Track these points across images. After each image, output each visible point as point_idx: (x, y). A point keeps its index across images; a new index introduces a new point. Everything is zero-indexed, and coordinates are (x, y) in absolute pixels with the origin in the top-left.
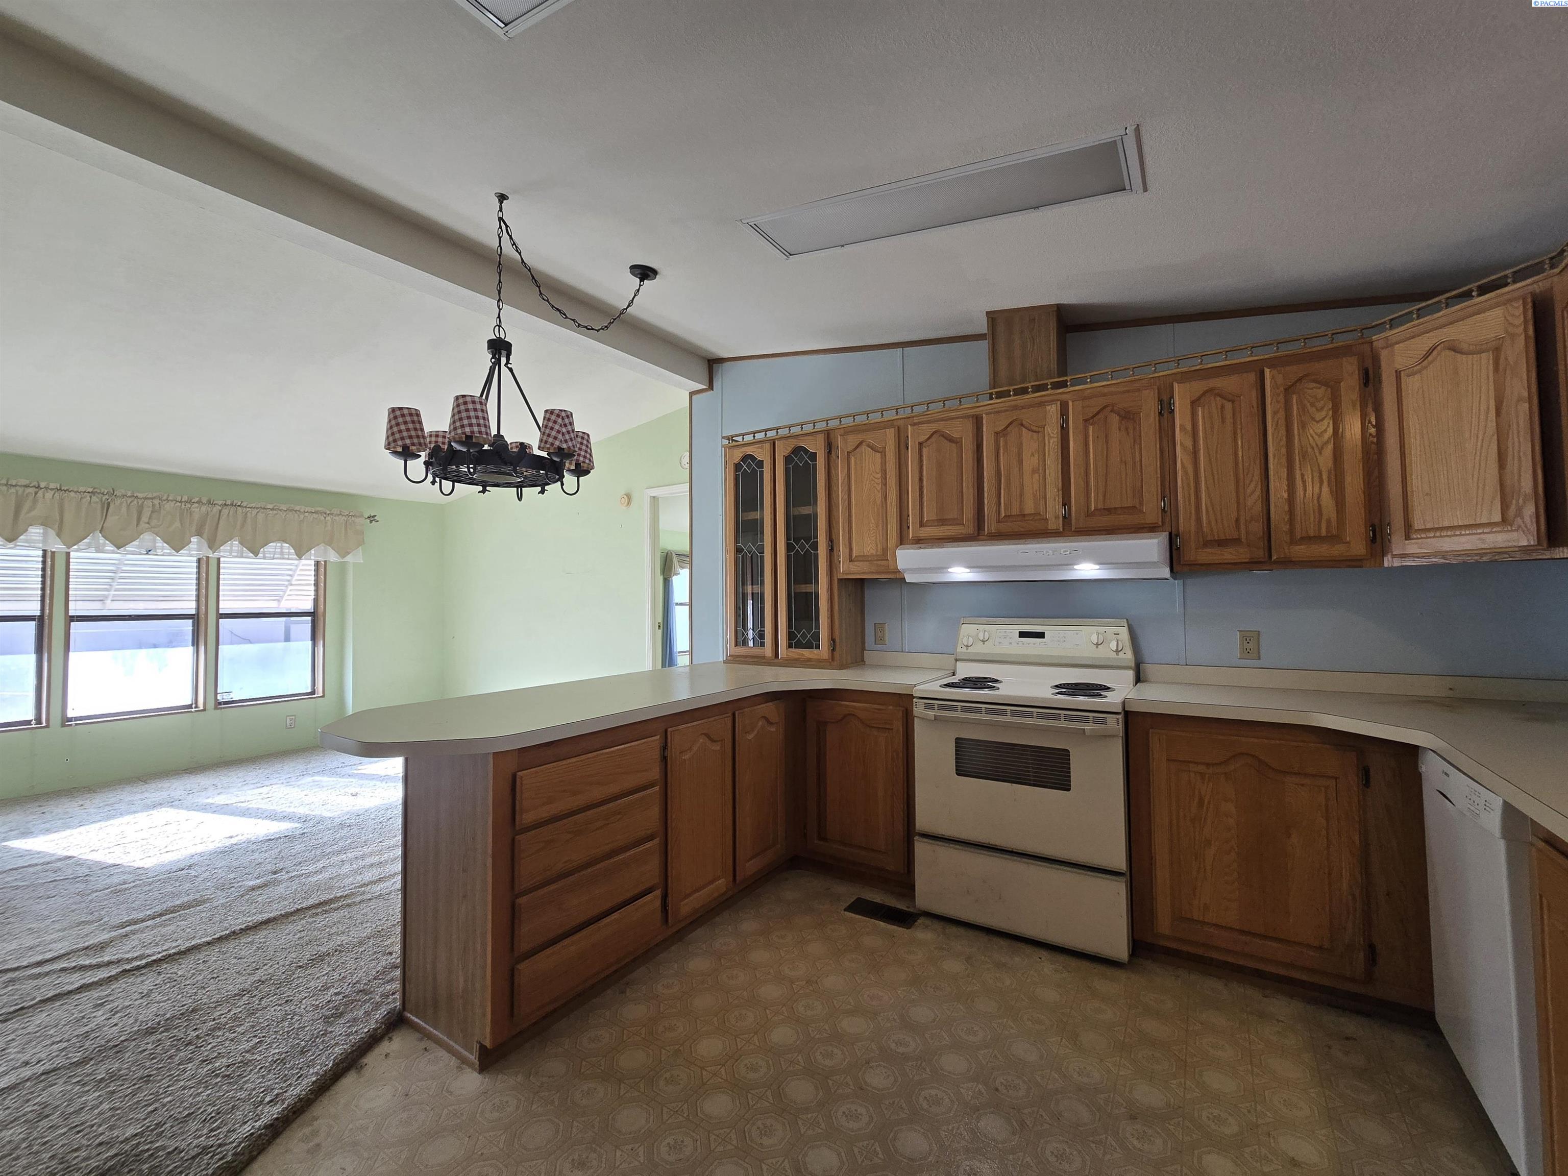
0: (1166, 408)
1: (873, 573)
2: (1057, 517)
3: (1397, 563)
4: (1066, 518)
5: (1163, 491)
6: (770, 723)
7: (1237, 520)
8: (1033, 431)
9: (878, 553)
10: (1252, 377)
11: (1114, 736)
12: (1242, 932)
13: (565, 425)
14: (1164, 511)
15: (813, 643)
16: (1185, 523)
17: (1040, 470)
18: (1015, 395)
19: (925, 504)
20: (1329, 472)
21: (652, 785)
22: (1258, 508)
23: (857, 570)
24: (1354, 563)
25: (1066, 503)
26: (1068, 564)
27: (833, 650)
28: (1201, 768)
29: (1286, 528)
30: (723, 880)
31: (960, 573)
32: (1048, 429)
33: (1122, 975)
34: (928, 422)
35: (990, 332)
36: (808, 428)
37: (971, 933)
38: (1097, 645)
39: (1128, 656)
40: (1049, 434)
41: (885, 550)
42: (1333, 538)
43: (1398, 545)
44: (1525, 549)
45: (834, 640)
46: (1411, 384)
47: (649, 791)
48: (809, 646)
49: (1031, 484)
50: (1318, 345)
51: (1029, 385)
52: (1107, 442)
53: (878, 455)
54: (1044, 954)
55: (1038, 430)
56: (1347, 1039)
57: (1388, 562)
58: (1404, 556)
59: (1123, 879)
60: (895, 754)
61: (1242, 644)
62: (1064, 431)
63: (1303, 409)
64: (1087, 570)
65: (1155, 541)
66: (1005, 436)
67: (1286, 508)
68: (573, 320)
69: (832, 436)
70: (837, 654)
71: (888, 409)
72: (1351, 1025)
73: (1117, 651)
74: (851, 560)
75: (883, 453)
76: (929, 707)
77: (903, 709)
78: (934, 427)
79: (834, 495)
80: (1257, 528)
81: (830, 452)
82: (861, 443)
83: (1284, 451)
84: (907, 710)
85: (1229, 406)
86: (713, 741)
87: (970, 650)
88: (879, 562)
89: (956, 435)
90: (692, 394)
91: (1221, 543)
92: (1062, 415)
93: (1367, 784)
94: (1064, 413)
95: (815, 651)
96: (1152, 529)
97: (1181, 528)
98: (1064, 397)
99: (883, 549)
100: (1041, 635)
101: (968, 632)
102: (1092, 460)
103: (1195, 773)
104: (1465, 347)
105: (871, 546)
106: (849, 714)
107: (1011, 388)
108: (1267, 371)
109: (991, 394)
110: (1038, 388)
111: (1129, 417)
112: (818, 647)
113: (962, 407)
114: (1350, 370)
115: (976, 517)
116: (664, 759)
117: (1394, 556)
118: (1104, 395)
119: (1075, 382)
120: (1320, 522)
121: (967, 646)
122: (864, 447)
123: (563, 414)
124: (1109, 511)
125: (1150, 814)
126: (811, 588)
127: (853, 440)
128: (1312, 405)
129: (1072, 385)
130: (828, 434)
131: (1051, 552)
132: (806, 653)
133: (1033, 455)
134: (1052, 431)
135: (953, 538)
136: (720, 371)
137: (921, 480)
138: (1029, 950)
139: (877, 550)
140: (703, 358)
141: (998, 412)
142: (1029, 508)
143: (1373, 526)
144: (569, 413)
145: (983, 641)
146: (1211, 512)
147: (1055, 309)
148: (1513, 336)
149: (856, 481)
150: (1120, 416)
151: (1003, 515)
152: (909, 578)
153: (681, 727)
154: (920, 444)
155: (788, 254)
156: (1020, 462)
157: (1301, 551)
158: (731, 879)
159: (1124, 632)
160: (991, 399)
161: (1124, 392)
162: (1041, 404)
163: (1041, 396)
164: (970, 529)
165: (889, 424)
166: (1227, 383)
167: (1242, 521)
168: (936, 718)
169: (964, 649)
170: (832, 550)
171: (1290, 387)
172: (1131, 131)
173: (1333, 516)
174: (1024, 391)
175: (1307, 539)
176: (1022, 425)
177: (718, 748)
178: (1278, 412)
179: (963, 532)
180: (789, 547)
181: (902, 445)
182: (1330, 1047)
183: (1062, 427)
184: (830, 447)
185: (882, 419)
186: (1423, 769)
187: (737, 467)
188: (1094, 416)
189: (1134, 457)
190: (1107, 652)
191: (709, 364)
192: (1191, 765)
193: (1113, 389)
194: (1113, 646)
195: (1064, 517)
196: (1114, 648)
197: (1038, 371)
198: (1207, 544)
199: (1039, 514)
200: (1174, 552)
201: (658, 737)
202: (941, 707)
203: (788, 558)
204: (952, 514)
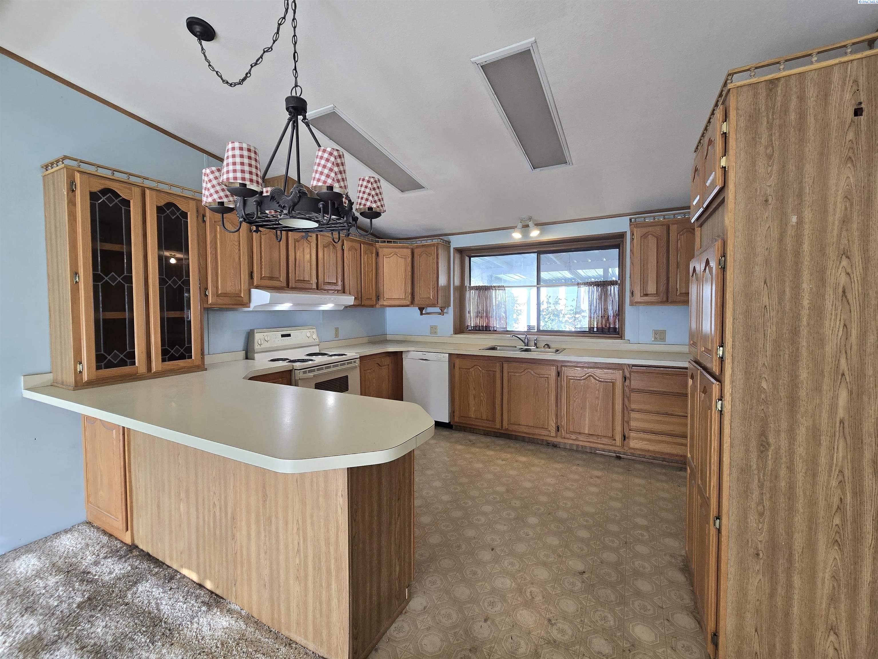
2: (315, 283)
4: (317, 284)
8: (308, 243)
10: (359, 246)
11: (358, 366)
14: (342, 285)
15: (185, 355)
16: (347, 291)
19: (263, 267)
20: (371, 280)
23: (220, 302)
24: (373, 306)
25: (317, 278)
27: (202, 358)
29: (364, 295)
32: (312, 244)
36: (176, 191)
38: (309, 337)
39: (318, 341)
40: (313, 247)
41: (240, 291)
43: (382, 302)
44: (408, 305)
45: (202, 351)
46: (387, 260)
48: (182, 357)
52: (329, 256)
58: (382, 305)
62: (317, 246)
66: (298, 242)
67: (364, 289)
73: (315, 339)
74: (217, 296)
80: (360, 294)
81: (198, 217)
83: (364, 271)
85: (355, 253)
87: (262, 346)
88: (236, 298)
93: (394, 364)
95: (189, 360)
100: (289, 335)
101: (260, 338)
103: (369, 373)
104: (399, 255)
105: (231, 287)
108: (362, 245)
111: (335, 248)
112: (190, 357)
114: (374, 252)
115: (286, 278)
117: (379, 305)
120: (369, 294)
121: (260, 345)
124: (329, 283)
126: (185, 315)
128: (369, 259)
130: (197, 203)
133: (307, 254)
134: (314, 244)
135: (274, 288)
137: (261, 253)
139: (234, 291)
142: (306, 278)
143: (377, 296)
145: (267, 341)
146: (352, 288)
148: (408, 257)
149: (221, 243)
150: (333, 247)
151: (297, 279)
156: (303, 256)
157: (366, 302)
159: (315, 330)
164: (284, 284)
166: (355, 245)
169: (259, 347)
173: (371, 292)
175: (367, 299)
178: (363, 259)
179: (281, 285)
180: (162, 281)
184: (198, 213)
186: (405, 357)
190: (312, 340)
194: (314, 337)
199: (310, 281)
203: (161, 291)
204: (276, 275)
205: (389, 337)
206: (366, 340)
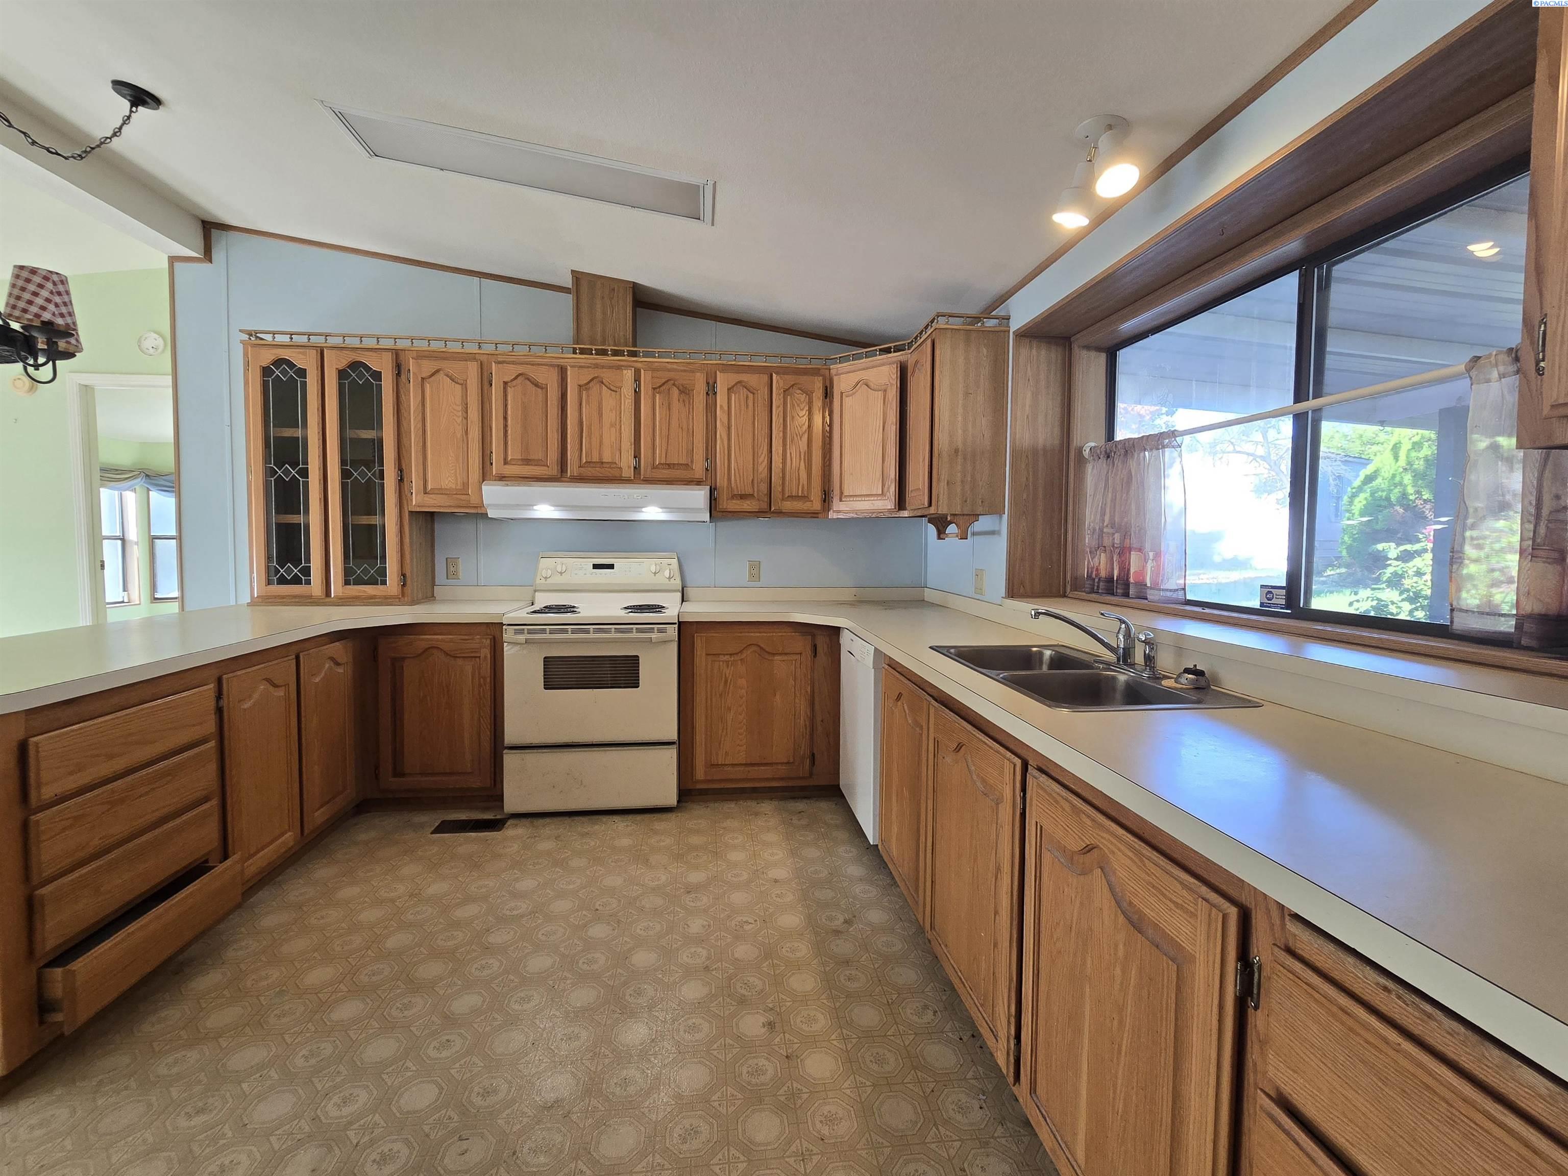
0: (711, 390)
1: (450, 506)
2: (629, 467)
3: (835, 516)
4: (636, 469)
5: (707, 454)
6: (338, 664)
7: (753, 480)
8: (611, 390)
9: (458, 487)
10: (765, 378)
11: (672, 641)
12: (746, 765)
13: (59, 294)
14: (707, 469)
15: (379, 578)
16: (721, 481)
17: (617, 425)
18: (596, 354)
19: (509, 443)
20: (805, 453)
21: (204, 741)
22: (765, 474)
23: (432, 503)
24: (814, 515)
25: (637, 456)
26: (638, 508)
27: (404, 585)
28: (727, 658)
29: (780, 489)
30: (290, 833)
31: (545, 511)
32: (624, 390)
33: (672, 816)
34: (513, 363)
35: (575, 288)
36: (371, 343)
37: (556, 820)
38: (655, 573)
39: (678, 582)
40: (625, 396)
41: (466, 485)
42: (805, 498)
43: (837, 505)
44: (890, 511)
45: (404, 575)
46: (848, 402)
47: (202, 748)
48: (373, 582)
49: (609, 437)
50: (802, 364)
51: (609, 348)
52: (669, 409)
53: (458, 387)
54: (616, 818)
55: (615, 390)
56: (800, 812)
57: (832, 515)
58: (838, 512)
59: (675, 746)
60: (482, 680)
61: (750, 571)
62: (637, 393)
63: (793, 406)
64: (652, 513)
65: (703, 492)
66: (587, 389)
67: (781, 475)
68: (24, 133)
69: (402, 357)
70: (408, 589)
71: (468, 341)
72: (801, 805)
73: (670, 578)
74: (425, 493)
75: (464, 385)
76: (517, 632)
77: (490, 637)
78: (521, 369)
79: (404, 423)
80: (764, 487)
81: (399, 374)
82: (437, 371)
83: (781, 434)
84: (494, 638)
85: (751, 396)
86: (276, 686)
87: (549, 581)
88: (458, 496)
89: (541, 380)
90: (173, 260)
91: (743, 497)
92: (635, 381)
93: (815, 656)
94: (637, 379)
95: (381, 587)
96: (699, 483)
97: (718, 484)
98: (639, 365)
99: (463, 483)
100: (611, 566)
101: (547, 565)
102: (658, 423)
103: (723, 661)
104: (872, 385)
105: (450, 479)
106: (429, 648)
107: (594, 347)
108: (774, 375)
109: (575, 349)
110: (616, 353)
111: (686, 392)
112: (384, 583)
113: (547, 355)
114: (818, 385)
115: (560, 460)
116: (219, 711)
117: (834, 511)
118: (669, 370)
119: (647, 354)
120: (799, 485)
121: (546, 578)
122: (441, 375)
123: (55, 278)
124: (670, 466)
125: (693, 696)
126: (376, 520)
127: (428, 367)
128: (798, 405)
129: (643, 357)
130: (397, 355)
131: (626, 497)
132: (369, 590)
133: (611, 410)
134: (628, 391)
135: (537, 478)
136: (224, 243)
137: (505, 418)
138: (605, 818)
139: (457, 484)
140: (196, 217)
141: (581, 367)
142: (607, 458)
143: (824, 491)
144: (64, 278)
145: (561, 573)
146: (737, 475)
147: (632, 286)
148: (892, 384)
149: (432, 410)
150: (679, 390)
151: (584, 461)
152: (491, 514)
153: (239, 673)
154: (505, 383)
155: (373, 154)
156: (600, 415)
157: (788, 506)
158: (299, 831)
159: (675, 562)
160: (575, 353)
161: (682, 371)
162: (619, 368)
163: (619, 360)
164: (554, 471)
165: (471, 357)
166: (752, 379)
167: (756, 482)
168: (527, 641)
169: (543, 581)
170: (401, 480)
171: (787, 390)
172: (710, 183)
173: (805, 483)
174: (603, 352)
175: (791, 497)
176: (602, 383)
177: (282, 694)
178: (779, 407)
179: (547, 473)
180: (345, 474)
181: (486, 381)
182: (792, 819)
183: (635, 391)
184: (399, 369)
185: (463, 351)
186: (842, 641)
187: (266, 371)
188: (660, 387)
189: (688, 425)
190: (661, 580)
191: (204, 227)
192: (721, 656)
193: (675, 366)
194: (667, 574)
195: (635, 468)
196: (668, 576)
197: (616, 335)
198: (734, 497)
199: (615, 463)
200: (713, 502)
201: (212, 686)
202: (530, 632)
203: (344, 486)
204: (538, 455)
205: (929, 595)
206: (847, 595)
